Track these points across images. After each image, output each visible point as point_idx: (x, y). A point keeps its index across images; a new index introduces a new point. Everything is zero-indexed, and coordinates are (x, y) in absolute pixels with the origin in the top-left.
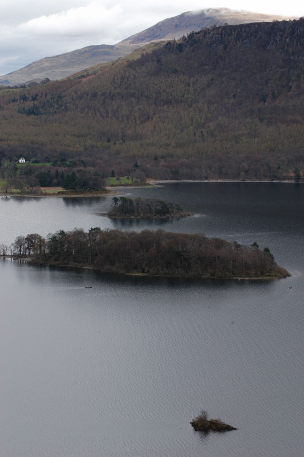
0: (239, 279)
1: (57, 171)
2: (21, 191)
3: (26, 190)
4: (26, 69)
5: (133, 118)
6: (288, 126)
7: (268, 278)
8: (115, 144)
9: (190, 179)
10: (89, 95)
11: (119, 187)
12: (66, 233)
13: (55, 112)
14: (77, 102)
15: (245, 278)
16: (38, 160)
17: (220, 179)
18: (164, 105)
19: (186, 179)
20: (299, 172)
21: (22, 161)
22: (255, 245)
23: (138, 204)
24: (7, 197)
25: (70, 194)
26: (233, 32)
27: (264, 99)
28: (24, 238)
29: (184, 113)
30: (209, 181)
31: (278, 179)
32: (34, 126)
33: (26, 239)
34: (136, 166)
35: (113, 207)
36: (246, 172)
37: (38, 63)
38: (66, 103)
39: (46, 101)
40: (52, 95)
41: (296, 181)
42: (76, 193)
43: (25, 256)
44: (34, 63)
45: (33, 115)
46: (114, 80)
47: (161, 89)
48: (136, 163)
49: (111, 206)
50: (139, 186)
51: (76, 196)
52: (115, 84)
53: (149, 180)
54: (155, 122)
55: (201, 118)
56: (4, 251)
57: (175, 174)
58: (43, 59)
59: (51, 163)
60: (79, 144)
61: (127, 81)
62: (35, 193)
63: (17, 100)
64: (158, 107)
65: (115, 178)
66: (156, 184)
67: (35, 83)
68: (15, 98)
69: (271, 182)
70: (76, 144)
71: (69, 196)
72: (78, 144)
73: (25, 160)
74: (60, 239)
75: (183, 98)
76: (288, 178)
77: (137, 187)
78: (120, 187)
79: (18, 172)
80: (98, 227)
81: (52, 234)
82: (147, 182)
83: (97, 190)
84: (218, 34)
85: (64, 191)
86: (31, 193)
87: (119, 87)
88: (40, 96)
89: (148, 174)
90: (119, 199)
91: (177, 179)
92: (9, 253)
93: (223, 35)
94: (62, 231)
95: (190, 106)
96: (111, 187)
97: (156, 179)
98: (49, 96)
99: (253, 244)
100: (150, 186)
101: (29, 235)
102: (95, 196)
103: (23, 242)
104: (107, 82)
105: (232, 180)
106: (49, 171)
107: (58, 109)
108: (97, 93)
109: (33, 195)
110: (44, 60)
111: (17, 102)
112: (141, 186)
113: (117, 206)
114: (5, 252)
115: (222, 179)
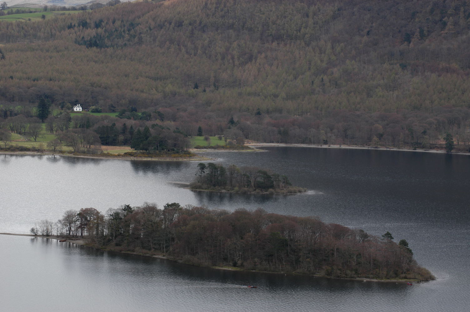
0: (365, 280)
1: (125, 124)
2: (75, 150)
3: (82, 149)
5: (229, 57)
6: (439, 76)
7: (404, 280)
8: (205, 91)
9: (303, 142)
10: (172, 24)
11: (207, 149)
12: (133, 209)
13: (125, 45)
14: (155, 32)
15: (373, 280)
16: (100, 108)
18: (273, 42)
19: (299, 143)
20: (452, 139)
21: (78, 109)
22: (388, 235)
23: (231, 174)
24: (55, 156)
25: (141, 157)
27: (408, 38)
28: (75, 214)
29: (300, 53)
30: (329, 146)
31: (423, 147)
32: (96, 62)
33: (78, 214)
34: (232, 122)
35: (197, 176)
36: (380, 136)
38: (140, 33)
39: (113, 30)
40: (122, 21)
42: (149, 155)
43: (75, 237)
45: (95, 47)
46: (206, 4)
47: (269, 19)
48: (232, 119)
49: (196, 175)
50: (235, 150)
51: (149, 159)
52: (207, 11)
53: (248, 142)
54: (260, 64)
55: (322, 61)
56: (47, 229)
57: (284, 136)
59: (117, 114)
60: (156, 90)
61: (225, 6)
62: (94, 153)
63: (75, 26)
64: (264, 43)
65: (202, 138)
66: (257, 148)
67: (100, 4)
68: (71, 24)
69: (413, 151)
70: (152, 89)
71: (140, 159)
72: (154, 89)
73: (81, 108)
74: (125, 216)
75: (299, 33)
76: (436, 147)
77: (231, 151)
78: (209, 149)
79: (72, 124)
80: (176, 203)
81: (114, 209)
82: (246, 145)
83: (178, 152)
85: (132, 152)
86: (88, 152)
87: (213, 15)
88: (105, 22)
89: (248, 134)
90: (207, 166)
91: (286, 142)
92: (55, 233)
94: (128, 206)
95: (308, 45)
96: (196, 150)
97: (258, 141)
98: (118, 23)
99: (385, 234)
100: (249, 151)
101: (83, 209)
102: (175, 160)
103: (74, 219)
104: (197, 8)
105: (361, 147)
106: (114, 125)
107: (129, 40)
108: (183, 22)
109: (90, 156)
111: (74, 30)
112: (238, 150)
113: (203, 174)
114: (49, 231)
115: (346, 144)
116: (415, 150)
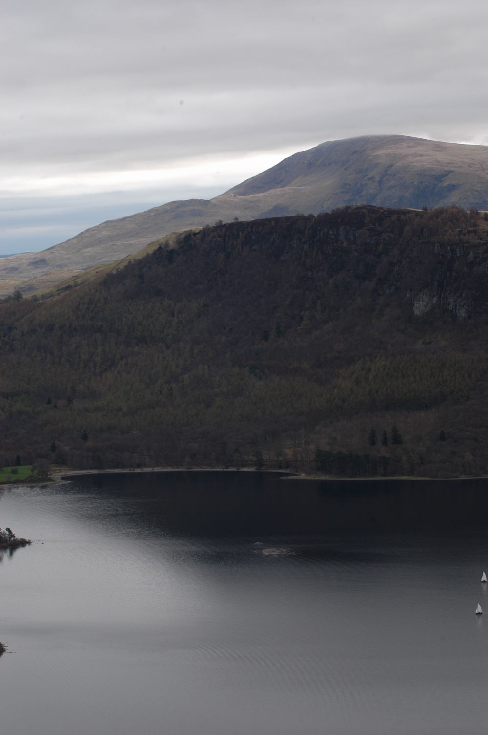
4: (75, 241)
5: (92, 364)
6: (282, 379)
9: (117, 467)
10: (43, 329)
14: (27, 339)
17: (158, 466)
18: (136, 345)
19: (111, 468)
20: (262, 455)
26: (240, 234)
27: (266, 337)
29: (158, 358)
30: (142, 470)
31: (235, 466)
34: (53, 448)
36: (193, 456)
37: (94, 230)
38: (13, 340)
41: (257, 469)
44: (87, 231)
46: (79, 304)
47: (136, 319)
50: (34, 483)
52: (78, 312)
54: (118, 372)
55: (177, 366)
58: (101, 224)
61: (96, 306)
64: (128, 347)
69: (225, 470)
76: (247, 464)
77: (30, 485)
82: (49, 476)
84: (219, 236)
87: (83, 317)
93: (227, 238)
95: (168, 347)
104: (69, 309)
105: (175, 468)
108: (54, 325)
112: (37, 483)
115: (160, 466)
116: (227, 468)
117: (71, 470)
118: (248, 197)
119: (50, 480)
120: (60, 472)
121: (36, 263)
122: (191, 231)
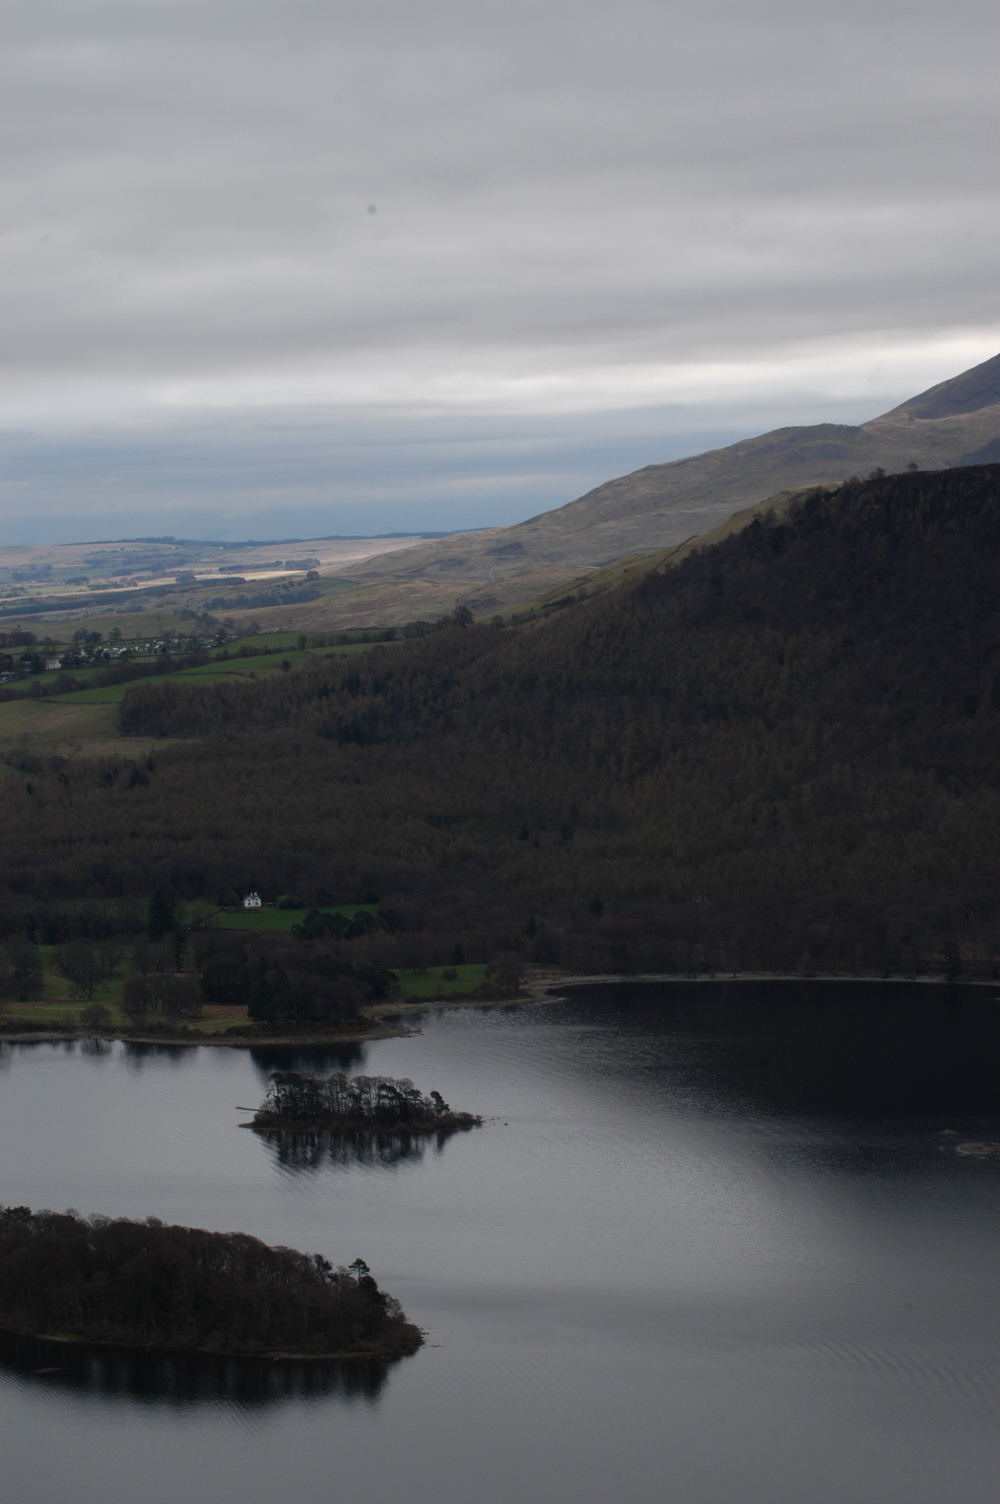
4: (581, 507)
5: (613, 759)
13: (417, 735)
14: (480, 705)
16: (297, 899)
17: (744, 970)
18: (705, 720)
19: (650, 972)
20: (959, 951)
21: (252, 902)
24: (98, 1042)
26: (921, 497)
27: (970, 708)
29: (749, 748)
30: (712, 977)
31: (904, 971)
32: (343, 780)
34: (533, 927)
36: (817, 950)
37: (619, 485)
38: (452, 707)
39: (406, 698)
40: (429, 676)
41: (947, 979)
44: (608, 485)
45: (353, 744)
46: (588, 636)
47: (705, 668)
48: (533, 921)
52: (587, 652)
53: (545, 975)
54: (667, 776)
55: (788, 766)
58: (636, 472)
60: (427, 849)
61: (623, 641)
68: (326, 685)
70: (420, 848)
72: (424, 847)
73: (259, 901)
84: (878, 501)
87: (597, 662)
88: (396, 679)
93: (893, 505)
95: (770, 727)
98: (420, 681)
104: (568, 645)
105: (781, 975)
107: (426, 724)
108: (538, 679)
109: (161, 1038)
110: (637, 474)
111: (330, 699)
115: (748, 970)
117: (567, 975)
118: (938, 421)
119: (524, 994)
120: (545, 978)
121: (500, 550)
122: (819, 489)
